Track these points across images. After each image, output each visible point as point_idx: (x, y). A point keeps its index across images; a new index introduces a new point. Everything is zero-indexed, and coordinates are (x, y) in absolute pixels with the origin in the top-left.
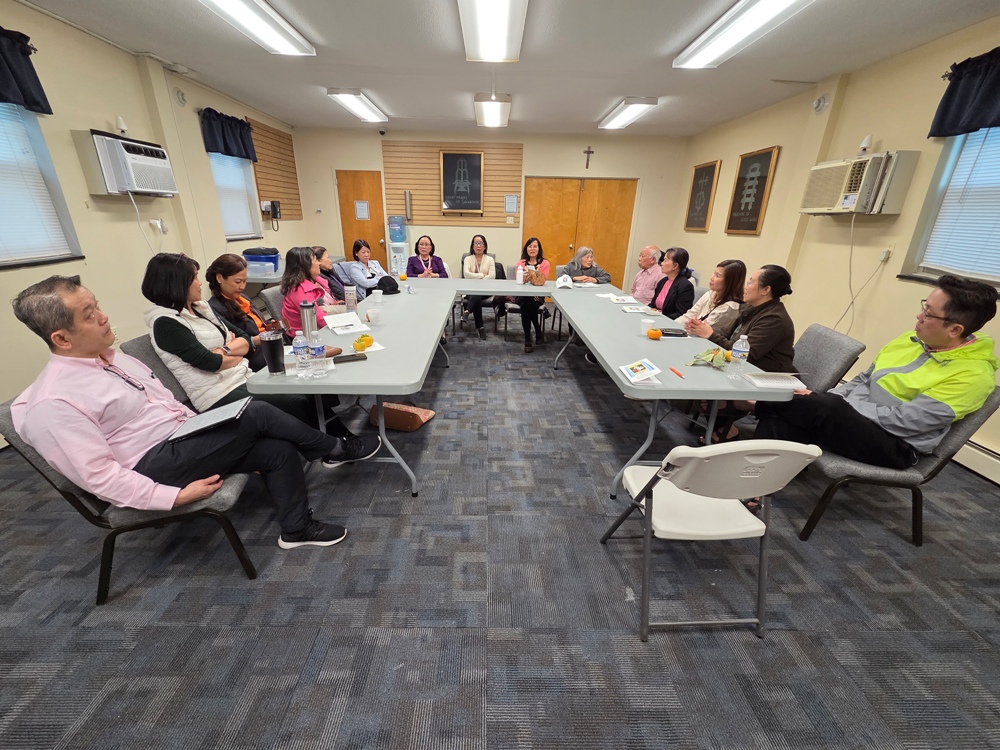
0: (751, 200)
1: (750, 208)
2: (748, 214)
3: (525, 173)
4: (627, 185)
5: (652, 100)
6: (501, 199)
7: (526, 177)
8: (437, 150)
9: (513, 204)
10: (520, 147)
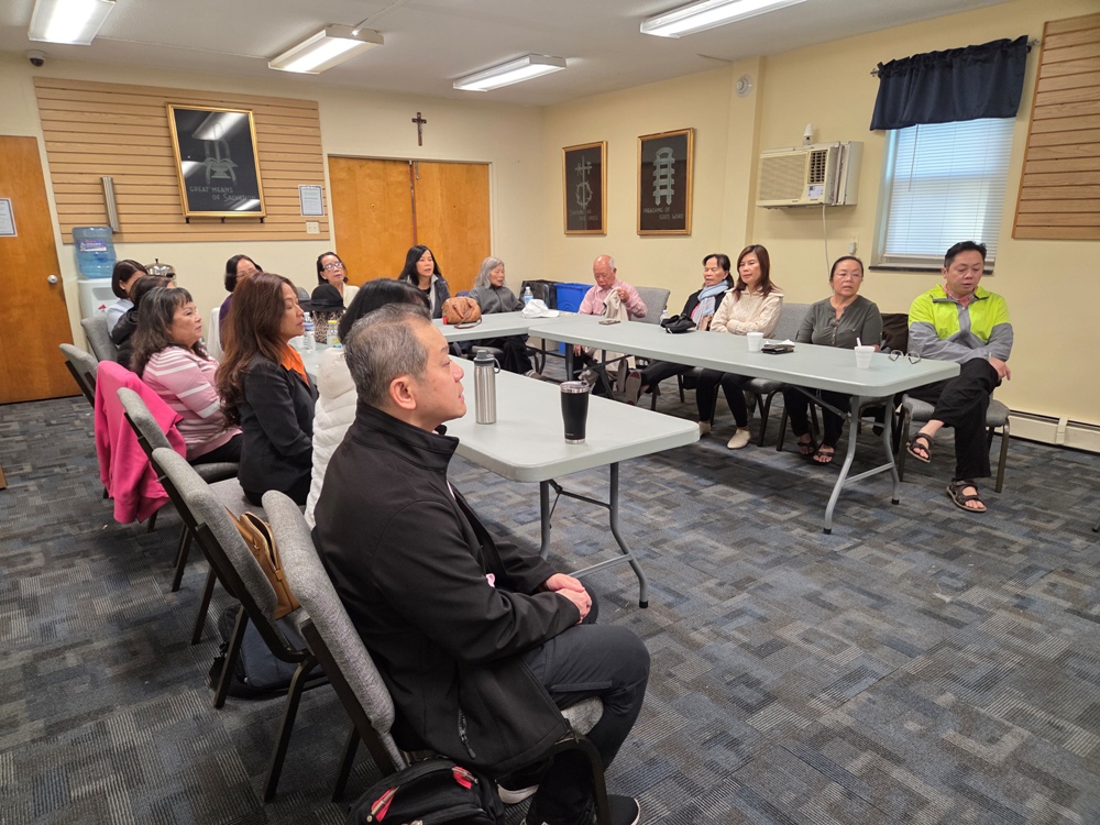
0: (669, 192)
1: (669, 202)
2: (668, 209)
3: (327, 150)
4: (475, 172)
5: (557, 60)
6: (293, 192)
7: (330, 156)
8: (161, 101)
9: (315, 199)
10: (314, 107)
